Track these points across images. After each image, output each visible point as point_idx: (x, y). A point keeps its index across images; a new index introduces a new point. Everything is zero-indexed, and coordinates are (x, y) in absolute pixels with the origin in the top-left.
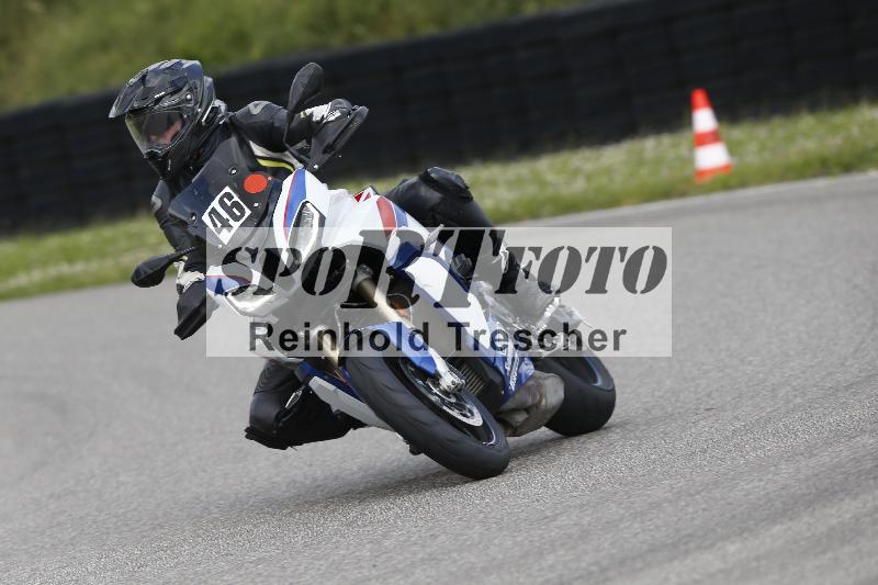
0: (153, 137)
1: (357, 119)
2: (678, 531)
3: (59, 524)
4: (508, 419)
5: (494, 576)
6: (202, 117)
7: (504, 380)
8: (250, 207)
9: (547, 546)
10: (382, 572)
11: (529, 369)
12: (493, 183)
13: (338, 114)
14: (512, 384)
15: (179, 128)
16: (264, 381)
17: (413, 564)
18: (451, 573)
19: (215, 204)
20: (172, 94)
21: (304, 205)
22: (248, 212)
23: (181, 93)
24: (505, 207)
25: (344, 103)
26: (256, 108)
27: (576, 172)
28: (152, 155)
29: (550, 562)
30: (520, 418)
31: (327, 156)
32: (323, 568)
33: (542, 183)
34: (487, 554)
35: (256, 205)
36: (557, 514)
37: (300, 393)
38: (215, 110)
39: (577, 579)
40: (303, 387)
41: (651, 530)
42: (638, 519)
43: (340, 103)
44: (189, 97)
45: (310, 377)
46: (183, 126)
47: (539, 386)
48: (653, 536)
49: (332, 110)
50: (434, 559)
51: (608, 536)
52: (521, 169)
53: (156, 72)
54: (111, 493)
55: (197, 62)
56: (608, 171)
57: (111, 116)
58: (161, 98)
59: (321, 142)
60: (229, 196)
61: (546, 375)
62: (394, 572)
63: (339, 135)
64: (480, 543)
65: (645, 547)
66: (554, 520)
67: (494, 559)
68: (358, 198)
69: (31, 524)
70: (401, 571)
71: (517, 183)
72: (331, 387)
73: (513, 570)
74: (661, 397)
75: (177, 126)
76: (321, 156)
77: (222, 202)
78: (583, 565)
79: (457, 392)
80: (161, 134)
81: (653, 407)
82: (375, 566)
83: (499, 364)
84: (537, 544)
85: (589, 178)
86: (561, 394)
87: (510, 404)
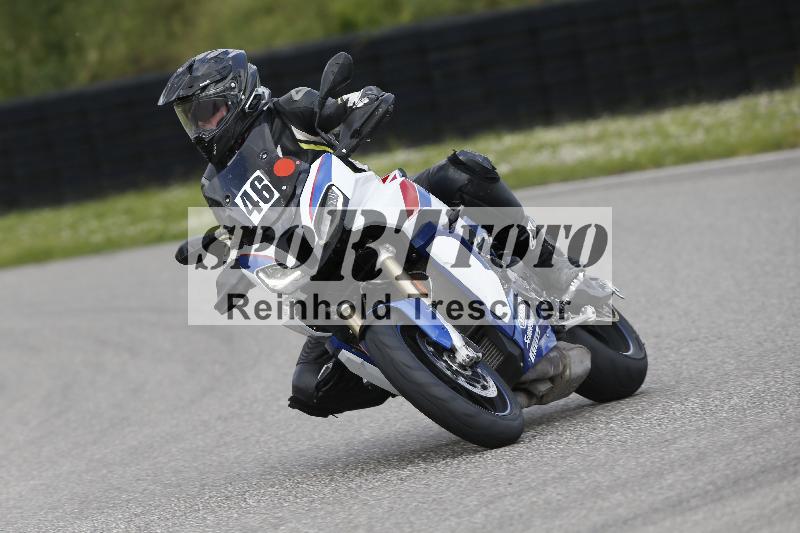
0: (200, 123)
1: (383, 105)
2: (787, 453)
3: (225, 444)
4: (531, 388)
5: (619, 494)
6: (245, 104)
7: (524, 353)
8: (280, 190)
9: (667, 467)
10: (518, 489)
11: (550, 340)
12: (620, 135)
13: (366, 101)
14: (532, 357)
15: (225, 113)
16: (307, 350)
17: (545, 483)
18: (580, 491)
19: (247, 187)
20: (217, 82)
21: (330, 187)
22: (277, 195)
23: (225, 82)
24: (631, 157)
25: (374, 90)
26: (298, 94)
27: (696, 126)
28: (199, 140)
29: (669, 481)
30: (543, 388)
31: (355, 141)
32: (463, 485)
33: (666, 136)
34: (612, 474)
35: (284, 188)
36: (676, 438)
37: (330, 365)
38: (259, 97)
39: (694, 497)
40: (334, 360)
41: (763, 453)
42: (751, 443)
43: (371, 90)
44: (233, 85)
45: (338, 350)
46: (228, 111)
47: (563, 357)
48: (764, 460)
49: (363, 97)
50: (563, 478)
51: (723, 458)
52: (646, 122)
53: (202, 61)
54: (273, 416)
55: (243, 51)
56: (726, 125)
57: (161, 102)
58: (208, 85)
59: (349, 126)
60: (260, 180)
61: (573, 345)
62: (527, 490)
63: (365, 122)
64: (605, 464)
65: (757, 468)
66: (674, 443)
67: (619, 478)
68: (384, 181)
69: (201, 443)
70: (533, 489)
71: (642, 134)
72: (359, 360)
73: (636, 488)
74: (772, 331)
75: (223, 112)
76: (349, 141)
77: (253, 186)
78: (700, 484)
79: (473, 364)
80: (207, 120)
81: (765, 341)
82: (510, 484)
83: (517, 337)
84: (658, 465)
85: (708, 130)
86: (587, 364)
87: (530, 375)
